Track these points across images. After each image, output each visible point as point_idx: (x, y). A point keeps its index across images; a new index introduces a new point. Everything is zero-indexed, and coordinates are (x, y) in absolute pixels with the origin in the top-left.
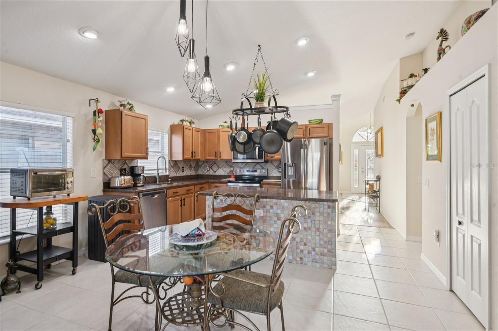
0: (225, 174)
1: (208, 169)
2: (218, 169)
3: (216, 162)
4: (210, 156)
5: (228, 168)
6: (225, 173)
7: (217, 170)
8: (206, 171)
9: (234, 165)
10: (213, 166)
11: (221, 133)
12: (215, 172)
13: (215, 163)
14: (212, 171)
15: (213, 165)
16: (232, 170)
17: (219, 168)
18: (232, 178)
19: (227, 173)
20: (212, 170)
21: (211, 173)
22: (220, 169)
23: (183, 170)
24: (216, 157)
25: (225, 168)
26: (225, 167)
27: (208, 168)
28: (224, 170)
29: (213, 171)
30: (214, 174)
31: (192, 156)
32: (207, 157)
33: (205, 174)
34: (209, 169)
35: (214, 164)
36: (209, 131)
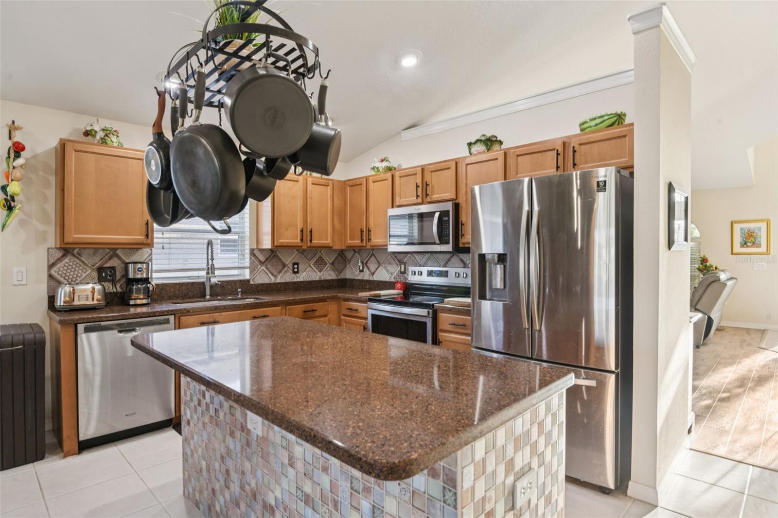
0: (391, 280)
1: (361, 268)
2: (378, 267)
3: (374, 252)
4: (354, 240)
5: (396, 266)
6: (390, 278)
7: (376, 269)
8: (358, 271)
9: (406, 259)
10: (369, 262)
11: (372, 186)
12: (373, 274)
13: (373, 254)
14: (368, 272)
15: (369, 259)
16: (403, 270)
17: (379, 265)
18: (398, 289)
19: (393, 276)
20: (368, 269)
21: (366, 276)
22: (381, 267)
23: (296, 270)
24: (362, 240)
25: (390, 266)
26: (390, 264)
27: (360, 264)
28: (388, 271)
29: (370, 271)
30: (371, 278)
31: (302, 240)
32: (349, 242)
33: (356, 278)
34: (363, 267)
35: (371, 257)
36: (351, 183)
